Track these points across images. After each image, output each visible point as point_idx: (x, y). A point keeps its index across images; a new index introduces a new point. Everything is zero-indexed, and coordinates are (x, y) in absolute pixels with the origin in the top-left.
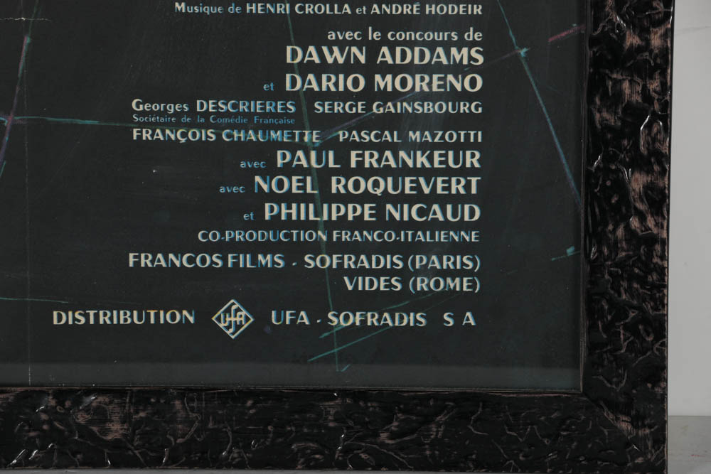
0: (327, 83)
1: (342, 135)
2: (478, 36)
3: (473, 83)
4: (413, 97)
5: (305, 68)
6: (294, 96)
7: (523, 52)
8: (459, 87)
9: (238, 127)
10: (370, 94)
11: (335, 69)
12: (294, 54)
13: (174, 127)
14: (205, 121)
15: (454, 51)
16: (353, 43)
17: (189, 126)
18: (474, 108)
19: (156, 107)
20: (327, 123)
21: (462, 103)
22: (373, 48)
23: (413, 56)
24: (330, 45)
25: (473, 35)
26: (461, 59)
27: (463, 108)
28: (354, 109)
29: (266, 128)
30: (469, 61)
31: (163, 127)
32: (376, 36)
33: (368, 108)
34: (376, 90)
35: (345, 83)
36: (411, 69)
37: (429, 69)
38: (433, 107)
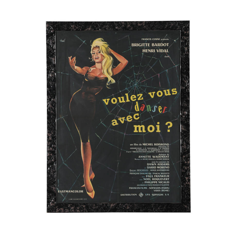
0: (152, 167)
1: (153, 173)
2: (169, 162)
3: (168, 167)
4: (161, 169)
5: (149, 166)
6: (148, 169)
7: (174, 164)
8: (167, 168)
9: (142, 173)
10: (157, 169)
11: (153, 166)
12: (148, 164)
13: (135, 173)
14: (138, 172)
15: (166, 164)
16: (155, 163)
17: (136, 173)
18: (168, 170)
19: (132, 170)
20: (152, 172)
22: (157, 164)
23: (161, 164)
24: (152, 163)
25: (168, 162)
27: (167, 170)
29: (145, 173)
30: (168, 165)
31: (133, 173)
32: (157, 162)
33: (156, 170)
35: (154, 167)
36: (161, 166)
37: (163, 166)
38: (164, 170)
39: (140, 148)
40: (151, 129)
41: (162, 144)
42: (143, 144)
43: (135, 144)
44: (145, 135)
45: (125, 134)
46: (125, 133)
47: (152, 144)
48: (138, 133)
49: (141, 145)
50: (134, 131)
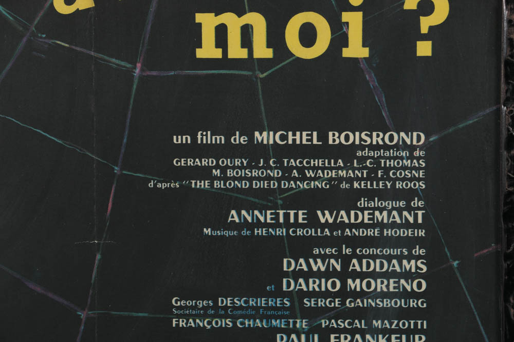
0: (313, 285)
1: (324, 323)
2: (422, 252)
3: (419, 285)
4: (375, 295)
5: (297, 274)
6: (289, 295)
7: (455, 263)
8: (409, 289)
9: (249, 317)
10: (344, 293)
11: (319, 275)
12: (289, 264)
13: (202, 317)
14: (224, 313)
15: (405, 262)
16: (332, 256)
17: (213, 316)
18: (420, 303)
19: (190, 303)
20: (313, 314)
21: (411, 300)
22: (346, 261)
23: (375, 266)
24: (315, 258)
25: (418, 251)
26: (411, 268)
27: (413, 303)
28: (333, 304)
29: (269, 318)
30: (416, 270)
31: (194, 317)
32: (347, 251)
33: (343, 303)
34: (348, 290)
35: (326, 285)
36: (374, 275)
37: (387, 275)
38: (391, 303)
39: (237, 162)
40: (308, 35)
41: (377, 138)
42: (257, 134)
43: (205, 138)
44: (265, 74)
45: (142, 70)
46: (139, 65)
47: (315, 134)
48: (225, 62)
49: (243, 140)
50: (200, 54)
